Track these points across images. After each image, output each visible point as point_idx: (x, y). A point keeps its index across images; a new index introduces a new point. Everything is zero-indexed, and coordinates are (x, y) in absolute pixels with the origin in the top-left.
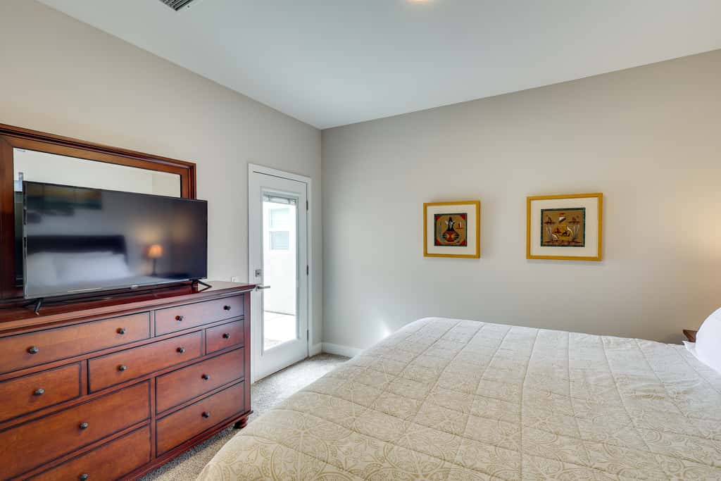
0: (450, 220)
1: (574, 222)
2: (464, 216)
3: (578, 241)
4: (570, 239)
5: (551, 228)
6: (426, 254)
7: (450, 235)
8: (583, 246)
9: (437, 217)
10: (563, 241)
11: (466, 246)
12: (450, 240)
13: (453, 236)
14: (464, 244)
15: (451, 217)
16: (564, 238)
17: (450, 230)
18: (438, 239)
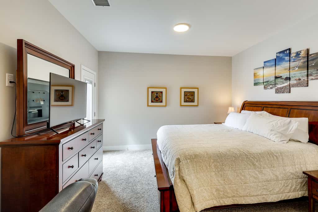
0: (157, 94)
1: (192, 95)
2: (162, 92)
3: (193, 101)
4: (191, 100)
5: (186, 97)
6: (148, 106)
7: (157, 98)
8: (194, 102)
9: (152, 92)
10: (189, 101)
11: (162, 102)
12: (157, 100)
13: (158, 99)
14: (161, 102)
15: (157, 93)
16: (189, 100)
17: (157, 97)
18: (152, 100)
